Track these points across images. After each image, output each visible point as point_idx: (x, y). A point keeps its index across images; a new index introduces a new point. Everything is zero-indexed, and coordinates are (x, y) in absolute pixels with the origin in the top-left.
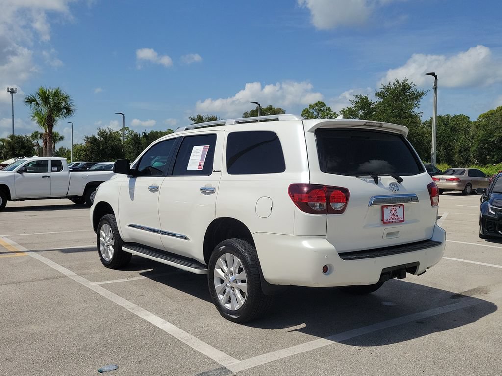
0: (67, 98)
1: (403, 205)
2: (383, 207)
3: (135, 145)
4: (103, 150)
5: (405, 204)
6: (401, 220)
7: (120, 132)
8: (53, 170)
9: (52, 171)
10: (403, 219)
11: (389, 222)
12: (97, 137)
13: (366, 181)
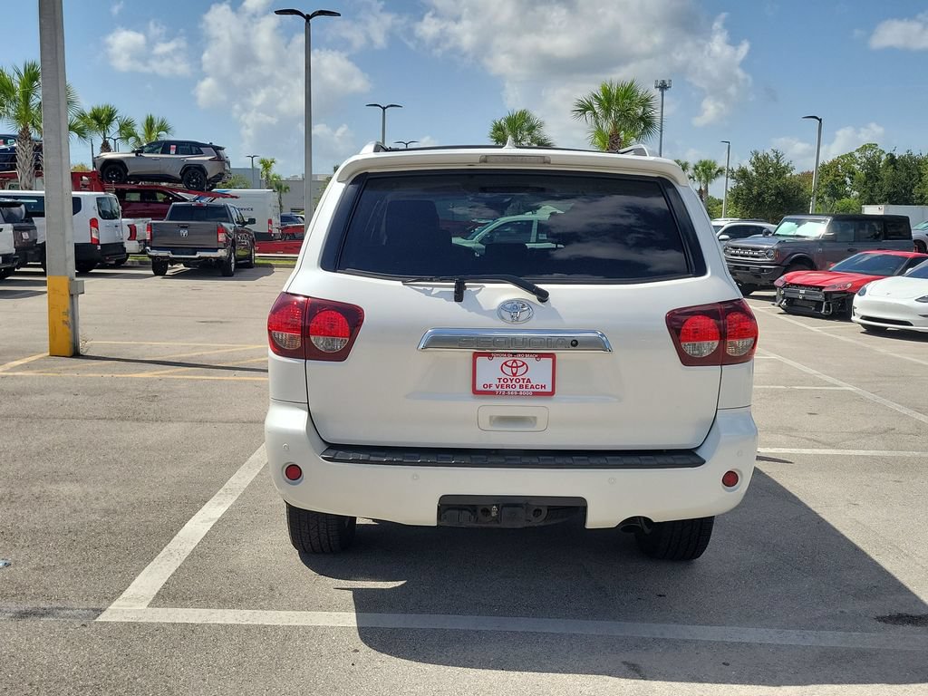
0: (647, 100)
1: (552, 356)
2: (476, 355)
3: (865, 183)
4: (760, 195)
5: (561, 355)
6: (543, 390)
7: (857, 155)
8: (540, 238)
9: (538, 241)
10: (549, 389)
11: (493, 393)
12: (750, 168)
13: (428, 293)
